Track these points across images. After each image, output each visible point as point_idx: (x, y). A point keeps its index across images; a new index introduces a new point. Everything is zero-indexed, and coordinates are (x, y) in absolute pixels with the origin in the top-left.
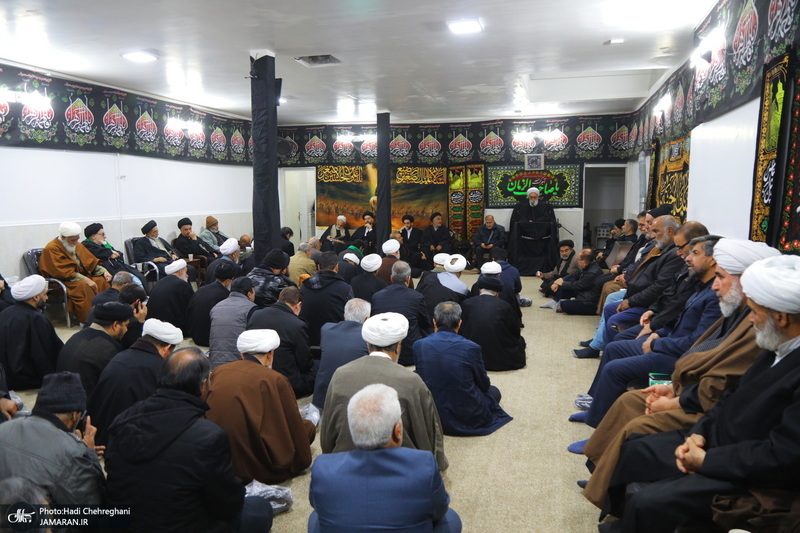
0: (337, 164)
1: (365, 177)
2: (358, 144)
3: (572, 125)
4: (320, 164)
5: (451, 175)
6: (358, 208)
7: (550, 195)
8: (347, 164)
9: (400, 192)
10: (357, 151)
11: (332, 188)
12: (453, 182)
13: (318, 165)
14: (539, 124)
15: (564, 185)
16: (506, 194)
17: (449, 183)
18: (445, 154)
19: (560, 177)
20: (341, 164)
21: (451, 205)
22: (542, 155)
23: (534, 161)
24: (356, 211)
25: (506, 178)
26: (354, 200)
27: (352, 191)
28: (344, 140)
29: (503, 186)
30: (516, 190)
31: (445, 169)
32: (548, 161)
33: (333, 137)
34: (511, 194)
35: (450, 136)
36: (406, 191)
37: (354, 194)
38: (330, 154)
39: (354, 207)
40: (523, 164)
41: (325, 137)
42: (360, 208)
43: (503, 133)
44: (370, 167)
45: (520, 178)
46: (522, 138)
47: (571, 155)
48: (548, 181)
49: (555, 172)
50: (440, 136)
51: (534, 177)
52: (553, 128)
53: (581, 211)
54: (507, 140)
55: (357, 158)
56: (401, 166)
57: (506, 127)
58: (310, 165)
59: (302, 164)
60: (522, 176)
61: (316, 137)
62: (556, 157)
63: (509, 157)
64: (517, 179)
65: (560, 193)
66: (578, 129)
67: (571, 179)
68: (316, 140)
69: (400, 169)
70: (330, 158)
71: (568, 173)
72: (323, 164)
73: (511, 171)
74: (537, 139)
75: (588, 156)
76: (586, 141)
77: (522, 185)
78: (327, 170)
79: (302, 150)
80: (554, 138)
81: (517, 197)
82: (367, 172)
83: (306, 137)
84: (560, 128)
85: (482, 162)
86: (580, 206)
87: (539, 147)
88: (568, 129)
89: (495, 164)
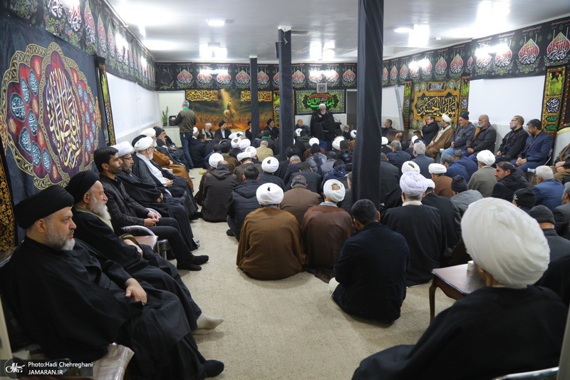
0: (200, 89)
1: (220, 97)
2: (215, 76)
3: (341, 67)
4: (188, 89)
5: (275, 96)
6: (216, 117)
7: (330, 107)
8: (208, 89)
9: (243, 106)
10: (214, 80)
11: (197, 105)
12: (276, 100)
13: (186, 89)
14: (324, 67)
15: (337, 101)
16: (307, 106)
17: (273, 100)
18: (271, 83)
19: (335, 96)
20: (203, 89)
21: (275, 114)
22: (326, 84)
23: (321, 88)
24: (214, 120)
25: (306, 97)
26: (213, 112)
27: (211, 106)
28: (205, 73)
29: (305, 102)
30: (312, 104)
31: (271, 92)
32: (329, 88)
33: (197, 70)
34: (309, 106)
35: (274, 72)
36: (248, 106)
37: (212, 109)
38: (195, 82)
39: (213, 117)
40: (316, 89)
41: (191, 71)
42: (218, 117)
43: (304, 71)
44: (223, 91)
45: (314, 97)
46: (315, 75)
47: (340, 85)
48: (328, 99)
49: (332, 94)
50: (268, 72)
51: (322, 97)
52: (331, 69)
53: (345, 115)
54: (306, 74)
55: (214, 85)
56: (244, 90)
57: (306, 67)
58: (180, 89)
59: (175, 88)
60: (315, 95)
61: (185, 71)
62: (333, 85)
63: (307, 85)
64: (312, 98)
65: (335, 106)
66: (343, 70)
67: (340, 98)
68: (185, 73)
69: (243, 92)
70: (195, 85)
71: (339, 94)
72: (190, 89)
73: (309, 93)
74: (322, 75)
75: (349, 85)
76: (348, 77)
77: (315, 101)
78: (193, 93)
79: (175, 78)
80: (332, 75)
81: (312, 108)
82: (221, 94)
83: (177, 70)
84: (334, 69)
85: (294, 88)
86: (345, 113)
87: (324, 80)
88: (338, 70)
89: (300, 89)
